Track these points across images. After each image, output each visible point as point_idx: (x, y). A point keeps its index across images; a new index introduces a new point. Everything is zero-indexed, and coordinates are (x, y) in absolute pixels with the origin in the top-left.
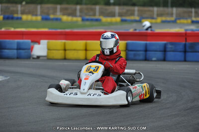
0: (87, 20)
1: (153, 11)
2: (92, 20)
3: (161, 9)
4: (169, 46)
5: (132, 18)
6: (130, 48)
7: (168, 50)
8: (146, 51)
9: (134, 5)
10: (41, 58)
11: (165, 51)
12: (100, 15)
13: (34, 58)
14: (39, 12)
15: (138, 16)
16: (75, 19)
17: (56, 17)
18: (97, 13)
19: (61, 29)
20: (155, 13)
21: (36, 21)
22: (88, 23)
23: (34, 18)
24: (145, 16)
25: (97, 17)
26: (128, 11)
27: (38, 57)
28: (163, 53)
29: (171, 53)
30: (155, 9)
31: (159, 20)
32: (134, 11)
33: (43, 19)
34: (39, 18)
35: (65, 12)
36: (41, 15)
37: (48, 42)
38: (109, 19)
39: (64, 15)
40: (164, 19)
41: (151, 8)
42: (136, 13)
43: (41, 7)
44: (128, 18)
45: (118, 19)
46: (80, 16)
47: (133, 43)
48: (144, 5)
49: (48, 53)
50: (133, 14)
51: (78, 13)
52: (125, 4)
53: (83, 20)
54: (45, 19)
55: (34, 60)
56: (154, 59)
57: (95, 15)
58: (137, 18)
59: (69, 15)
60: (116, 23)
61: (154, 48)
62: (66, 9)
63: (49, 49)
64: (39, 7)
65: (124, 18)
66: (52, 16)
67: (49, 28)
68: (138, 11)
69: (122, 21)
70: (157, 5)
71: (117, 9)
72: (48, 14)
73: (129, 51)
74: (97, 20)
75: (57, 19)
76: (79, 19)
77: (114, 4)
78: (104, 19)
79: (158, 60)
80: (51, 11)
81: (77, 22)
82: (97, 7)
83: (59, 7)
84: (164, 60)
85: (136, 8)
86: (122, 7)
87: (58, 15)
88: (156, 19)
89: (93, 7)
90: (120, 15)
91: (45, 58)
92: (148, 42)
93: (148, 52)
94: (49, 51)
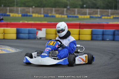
0: (70, 17)
1: (108, 12)
2: (73, 17)
3: (113, 10)
4: (116, 32)
5: (96, 16)
6: (94, 33)
7: (116, 34)
8: (103, 35)
9: (98, 8)
10: (42, 39)
11: (114, 35)
12: (77, 14)
13: (38, 39)
14: (42, 12)
15: (100, 14)
16: (63, 16)
17: (52, 15)
18: (76, 13)
19: (54, 22)
20: (110, 13)
21: (41, 18)
22: (71, 19)
23: (39, 16)
24: (104, 14)
25: (76, 15)
26: (94, 11)
27: (41, 38)
28: (113, 36)
29: (118, 36)
30: (110, 10)
31: (112, 17)
32: (98, 11)
33: (44, 16)
34: (42, 16)
35: (57, 12)
36: (43, 14)
37: (46, 30)
38: (83, 17)
39: (57, 14)
40: (115, 16)
41: (107, 10)
42: (99, 13)
43: (43, 9)
44: (94, 16)
45: (88, 16)
46: (66, 15)
47: (95, 30)
48: (103, 8)
49: (46, 36)
50: (97, 13)
51: (65, 13)
52: (92, 8)
53: (68, 17)
54: (46, 16)
55: (38, 40)
56: (108, 39)
57: (75, 14)
58: (99, 16)
59: (59, 14)
60: (87, 19)
61: (107, 33)
62: (58, 10)
63: (47, 34)
64: (42, 9)
65: (92, 16)
66: (50, 15)
67: (48, 22)
68: (100, 11)
69: (91, 17)
70: (111, 8)
71: (87, 10)
72: (48, 14)
73: (93, 35)
74: (76, 17)
75: (53, 16)
76: (66, 16)
77: (86, 8)
78: (80, 16)
79: (110, 40)
80: (49, 12)
81: (64, 18)
82: (76, 10)
83: (54, 9)
84: (114, 40)
85: (99, 10)
86: (90, 9)
87: (54, 14)
88: (110, 16)
89: (74, 9)
90: (90, 14)
91: (45, 39)
92: (104, 30)
93: (104, 36)
94: (47, 35)
